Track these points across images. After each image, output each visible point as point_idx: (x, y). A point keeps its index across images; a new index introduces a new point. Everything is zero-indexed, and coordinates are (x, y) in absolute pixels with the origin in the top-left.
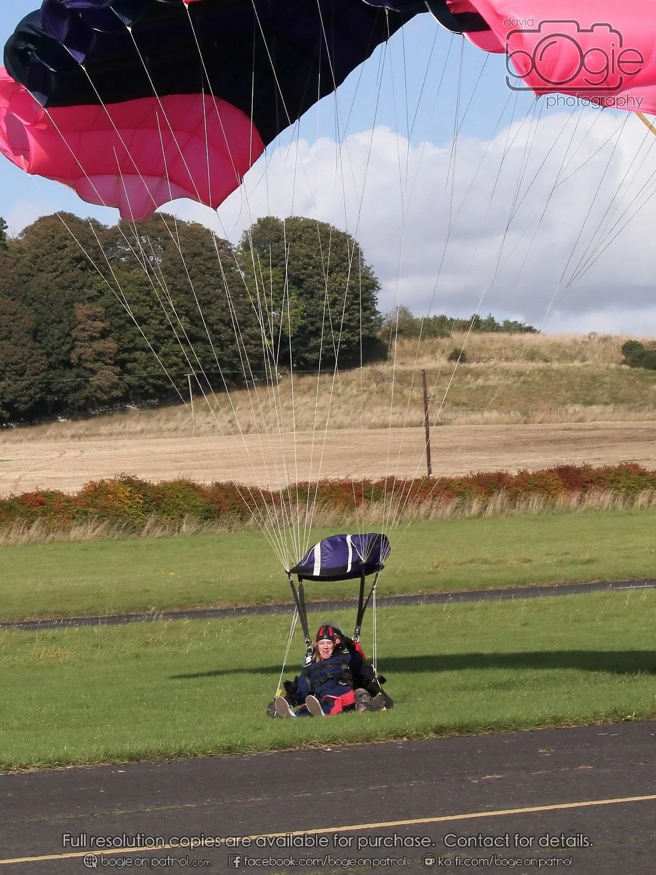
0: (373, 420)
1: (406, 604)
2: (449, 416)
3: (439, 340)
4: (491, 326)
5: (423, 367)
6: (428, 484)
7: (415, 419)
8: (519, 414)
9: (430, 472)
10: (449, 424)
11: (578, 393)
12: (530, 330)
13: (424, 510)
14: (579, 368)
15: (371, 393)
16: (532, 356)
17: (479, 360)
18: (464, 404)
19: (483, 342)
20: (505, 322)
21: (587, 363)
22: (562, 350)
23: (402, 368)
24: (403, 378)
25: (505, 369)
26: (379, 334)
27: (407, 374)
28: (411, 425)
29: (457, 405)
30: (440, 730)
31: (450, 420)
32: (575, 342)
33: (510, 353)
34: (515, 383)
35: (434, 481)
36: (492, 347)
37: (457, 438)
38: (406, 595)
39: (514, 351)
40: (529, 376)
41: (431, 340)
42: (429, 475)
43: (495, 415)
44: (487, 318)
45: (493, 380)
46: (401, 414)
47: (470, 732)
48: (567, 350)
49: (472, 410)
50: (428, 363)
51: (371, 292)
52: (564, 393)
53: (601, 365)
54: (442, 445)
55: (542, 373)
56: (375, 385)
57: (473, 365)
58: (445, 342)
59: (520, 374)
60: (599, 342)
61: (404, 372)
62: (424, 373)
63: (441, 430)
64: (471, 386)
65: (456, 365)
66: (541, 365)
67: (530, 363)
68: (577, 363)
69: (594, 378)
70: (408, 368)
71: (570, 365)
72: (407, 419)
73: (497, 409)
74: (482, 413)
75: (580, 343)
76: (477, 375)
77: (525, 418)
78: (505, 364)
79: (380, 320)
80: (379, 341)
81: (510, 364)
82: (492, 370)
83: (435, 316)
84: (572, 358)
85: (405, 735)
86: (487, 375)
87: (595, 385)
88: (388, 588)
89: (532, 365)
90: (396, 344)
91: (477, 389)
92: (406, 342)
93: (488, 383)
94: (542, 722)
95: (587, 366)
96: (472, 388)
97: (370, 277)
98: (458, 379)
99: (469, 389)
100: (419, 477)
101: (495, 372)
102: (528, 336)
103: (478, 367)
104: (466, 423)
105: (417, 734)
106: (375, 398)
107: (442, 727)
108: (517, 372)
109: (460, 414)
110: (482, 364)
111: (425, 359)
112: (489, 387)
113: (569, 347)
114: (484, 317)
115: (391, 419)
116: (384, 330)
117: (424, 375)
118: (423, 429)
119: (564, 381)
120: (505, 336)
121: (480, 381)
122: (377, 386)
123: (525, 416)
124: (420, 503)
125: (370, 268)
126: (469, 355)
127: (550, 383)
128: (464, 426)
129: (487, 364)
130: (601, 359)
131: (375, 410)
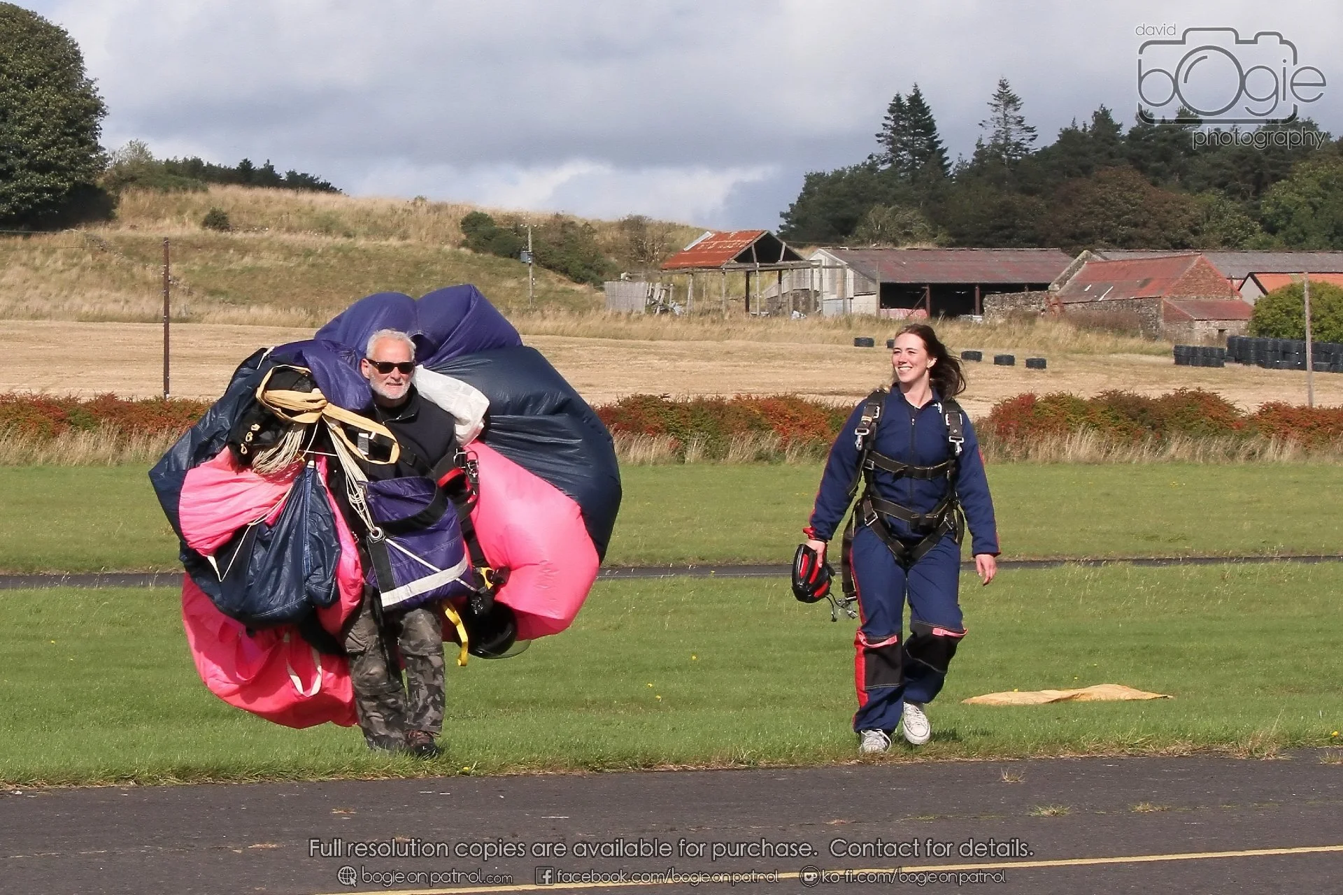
0: (86, 309)
1: (126, 585)
2: (199, 309)
3: (189, 194)
4: (268, 178)
5: (165, 234)
6: (163, 408)
7: (147, 311)
8: (304, 312)
9: (167, 390)
10: (199, 322)
11: (393, 286)
12: (326, 188)
13: (156, 446)
14: (396, 249)
15: (83, 269)
16: (327, 225)
17: (248, 228)
18: (222, 293)
19: (256, 202)
20: (288, 174)
21: (408, 241)
22: (372, 220)
23: (131, 233)
24: (135, 250)
25: (286, 244)
26: (100, 181)
27: (138, 243)
28: (143, 319)
29: (213, 293)
30: (184, 772)
31: (200, 316)
32: (394, 211)
33: (294, 220)
34: (299, 265)
35: (172, 403)
36: (268, 211)
37: (209, 343)
38: (125, 572)
39: (300, 217)
40: (321, 256)
41: (178, 195)
42: (165, 395)
43: (267, 311)
44: (263, 167)
45: (268, 260)
46: (127, 302)
47: (228, 778)
48: (379, 222)
49: (233, 302)
50: (170, 228)
51: (93, 118)
52: (372, 285)
53: (429, 246)
54: (185, 352)
55: (341, 254)
56: (89, 257)
57: (239, 235)
58: (199, 198)
59: (309, 253)
60: (428, 212)
61: (136, 239)
62: (167, 242)
63: (185, 329)
64: (232, 266)
65: (211, 233)
66: (341, 241)
67: (323, 238)
68: (394, 242)
69: (417, 264)
70: (141, 234)
71: (384, 243)
72: (136, 310)
73: (270, 302)
74: (249, 308)
75: (400, 212)
76: (243, 250)
77: (311, 318)
78: (286, 237)
79: (104, 160)
80: (101, 191)
81: (293, 237)
82: (265, 244)
83: (185, 158)
84: (387, 234)
85: (132, 778)
86: (258, 252)
87: (419, 275)
88: (99, 560)
89: (327, 240)
90: (125, 198)
91: (242, 272)
92: (140, 194)
93: (260, 263)
94: (337, 769)
95: (407, 246)
96: (235, 270)
97: (93, 95)
98: (215, 256)
99: (229, 271)
100: (151, 398)
101: (270, 248)
102: (322, 197)
103: (245, 239)
104: (225, 322)
105: (150, 777)
106: (91, 277)
107: (188, 768)
108: (304, 250)
109: (215, 308)
110: (252, 235)
111: (168, 221)
112: (261, 269)
113: (383, 217)
114: (258, 165)
115: (111, 308)
116: (108, 175)
117: (166, 245)
118: (161, 327)
119: (374, 268)
120: (288, 194)
121: (248, 260)
122: (93, 259)
123: (312, 316)
124: (149, 436)
125: (92, 82)
126: (233, 219)
127: (352, 269)
128: (221, 326)
129: (259, 236)
130: (430, 236)
131: (88, 295)
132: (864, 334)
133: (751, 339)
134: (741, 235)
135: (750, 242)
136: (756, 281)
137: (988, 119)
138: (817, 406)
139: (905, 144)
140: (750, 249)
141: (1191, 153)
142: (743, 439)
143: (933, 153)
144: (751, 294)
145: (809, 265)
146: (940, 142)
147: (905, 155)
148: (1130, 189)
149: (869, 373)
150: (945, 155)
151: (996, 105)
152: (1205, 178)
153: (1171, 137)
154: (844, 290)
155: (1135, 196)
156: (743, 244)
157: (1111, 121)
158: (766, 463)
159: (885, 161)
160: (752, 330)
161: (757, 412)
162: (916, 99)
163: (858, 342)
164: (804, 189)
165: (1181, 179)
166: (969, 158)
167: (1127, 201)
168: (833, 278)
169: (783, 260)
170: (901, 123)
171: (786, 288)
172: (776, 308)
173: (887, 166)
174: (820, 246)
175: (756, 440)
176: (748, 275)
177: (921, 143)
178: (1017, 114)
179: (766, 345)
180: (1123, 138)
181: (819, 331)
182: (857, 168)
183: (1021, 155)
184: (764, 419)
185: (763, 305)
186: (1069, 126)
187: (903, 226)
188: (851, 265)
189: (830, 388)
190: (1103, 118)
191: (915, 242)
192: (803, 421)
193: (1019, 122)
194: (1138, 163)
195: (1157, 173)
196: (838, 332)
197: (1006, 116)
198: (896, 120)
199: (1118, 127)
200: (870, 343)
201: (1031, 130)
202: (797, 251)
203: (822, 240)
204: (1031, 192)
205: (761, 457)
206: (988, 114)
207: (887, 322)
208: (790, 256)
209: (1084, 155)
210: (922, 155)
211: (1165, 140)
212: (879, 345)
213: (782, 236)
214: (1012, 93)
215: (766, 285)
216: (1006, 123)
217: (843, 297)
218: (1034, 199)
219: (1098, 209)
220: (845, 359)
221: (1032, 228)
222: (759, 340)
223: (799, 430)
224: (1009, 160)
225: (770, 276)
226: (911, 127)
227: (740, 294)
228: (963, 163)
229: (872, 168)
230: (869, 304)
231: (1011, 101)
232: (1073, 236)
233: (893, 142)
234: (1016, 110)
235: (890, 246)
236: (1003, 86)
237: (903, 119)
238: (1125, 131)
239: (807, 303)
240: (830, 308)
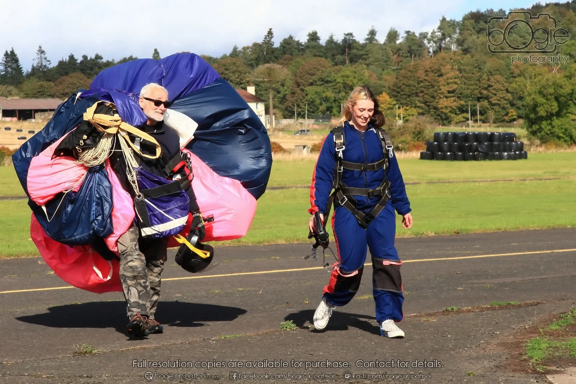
137: (35, 58)
139: (9, 66)
141: (100, 68)
143: (19, 69)
146: (20, 65)
147: (9, 69)
148: (81, 79)
150: (22, 69)
151: (38, 53)
153: (93, 63)
155: (82, 82)
157: (74, 58)
159: (3, 71)
162: (12, 52)
166: (30, 70)
167: (80, 83)
170: (8, 59)
173: (3, 73)
177: (14, 66)
178: (45, 56)
180: (78, 63)
183: (46, 69)
186: (61, 60)
187: (9, 92)
190: (72, 57)
191: (13, 96)
193: (46, 59)
194: (83, 71)
195: (89, 74)
197: (41, 57)
198: (6, 58)
199: (77, 60)
201: (49, 61)
204: (50, 81)
206: (36, 56)
207: (4, 122)
209: (66, 69)
210: (15, 69)
211: (91, 64)
212: (2, 129)
214: (43, 50)
216: (41, 59)
218: (50, 83)
219: (71, 86)
221: (50, 92)
224: (42, 70)
226: (11, 60)
228: (28, 72)
231: (43, 52)
232: (63, 94)
233: (5, 65)
235: (5, 98)
236: (40, 47)
238: (79, 61)
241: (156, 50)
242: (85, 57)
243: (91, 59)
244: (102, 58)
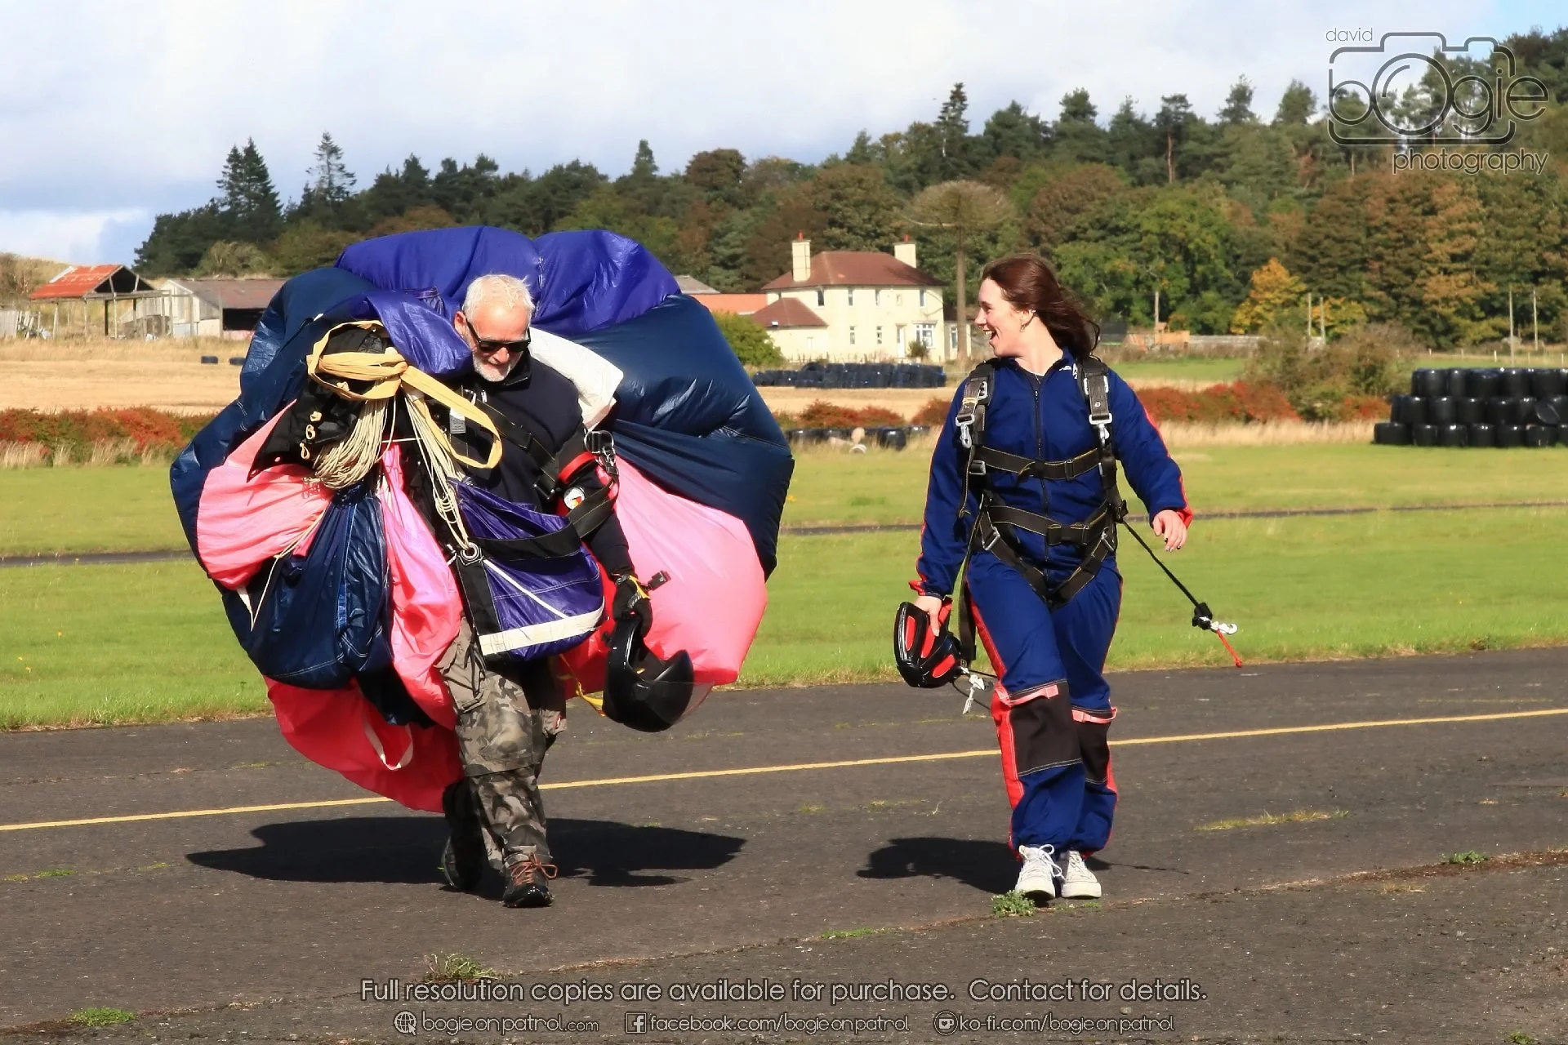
132: (209, 353)
133: (110, 358)
134: (100, 269)
135: (108, 275)
136: (114, 308)
137: (314, 167)
138: (169, 415)
139: (242, 190)
140: (108, 281)
141: (490, 193)
142: (103, 445)
143: (267, 199)
144: (110, 319)
145: (160, 294)
146: (272, 187)
147: (243, 199)
148: (437, 225)
149: (215, 386)
150: (277, 199)
151: (320, 155)
152: (502, 215)
153: (471, 180)
154: (191, 315)
156: (102, 278)
157: (420, 168)
158: (125, 465)
159: (225, 204)
160: (112, 351)
161: (116, 421)
162: (250, 151)
163: (205, 360)
164: (155, 229)
165: (481, 216)
166: (298, 200)
168: (181, 305)
169: (139, 289)
170: (238, 171)
171: (140, 314)
172: (131, 331)
173: (227, 208)
174: (170, 277)
175: (116, 446)
176: (107, 303)
177: (256, 188)
178: (340, 161)
179: (123, 364)
180: (431, 182)
181: (171, 351)
182: (201, 210)
183: (343, 197)
184: (122, 428)
185: (120, 330)
186: (384, 172)
187: (242, 260)
188: (197, 294)
189: (180, 400)
190: (413, 165)
191: (253, 272)
192: (157, 429)
193: (341, 169)
194: (444, 203)
195: (461, 211)
196: (187, 352)
197: (329, 164)
198: (234, 168)
199: (426, 172)
200: (214, 360)
201: (350, 175)
202: (149, 282)
203: (172, 272)
204: (352, 229)
205: (120, 460)
206: (314, 162)
207: (229, 343)
208: (143, 286)
209: (397, 196)
210: (257, 198)
211: (467, 183)
212: (223, 361)
213: (136, 269)
214: (334, 144)
215: (123, 311)
216: (330, 169)
217: (190, 321)
218: (354, 235)
220: (193, 375)
222: (117, 359)
223: (153, 438)
224: (333, 202)
225: (126, 304)
226: (247, 173)
227: (99, 319)
228: (293, 205)
229: (213, 209)
230: (214, 326)
231: (333, 151)
233: (231, 187)
234: (338, 158)
235: (230, 277)
236: (327, 138)
237: (240, 168)
238: (432, 176)
239: (159, 327)
240: (179, 329)
241: (643, 145)
242: (449, 164)
243: (466, 170)
244: (495, 168)
